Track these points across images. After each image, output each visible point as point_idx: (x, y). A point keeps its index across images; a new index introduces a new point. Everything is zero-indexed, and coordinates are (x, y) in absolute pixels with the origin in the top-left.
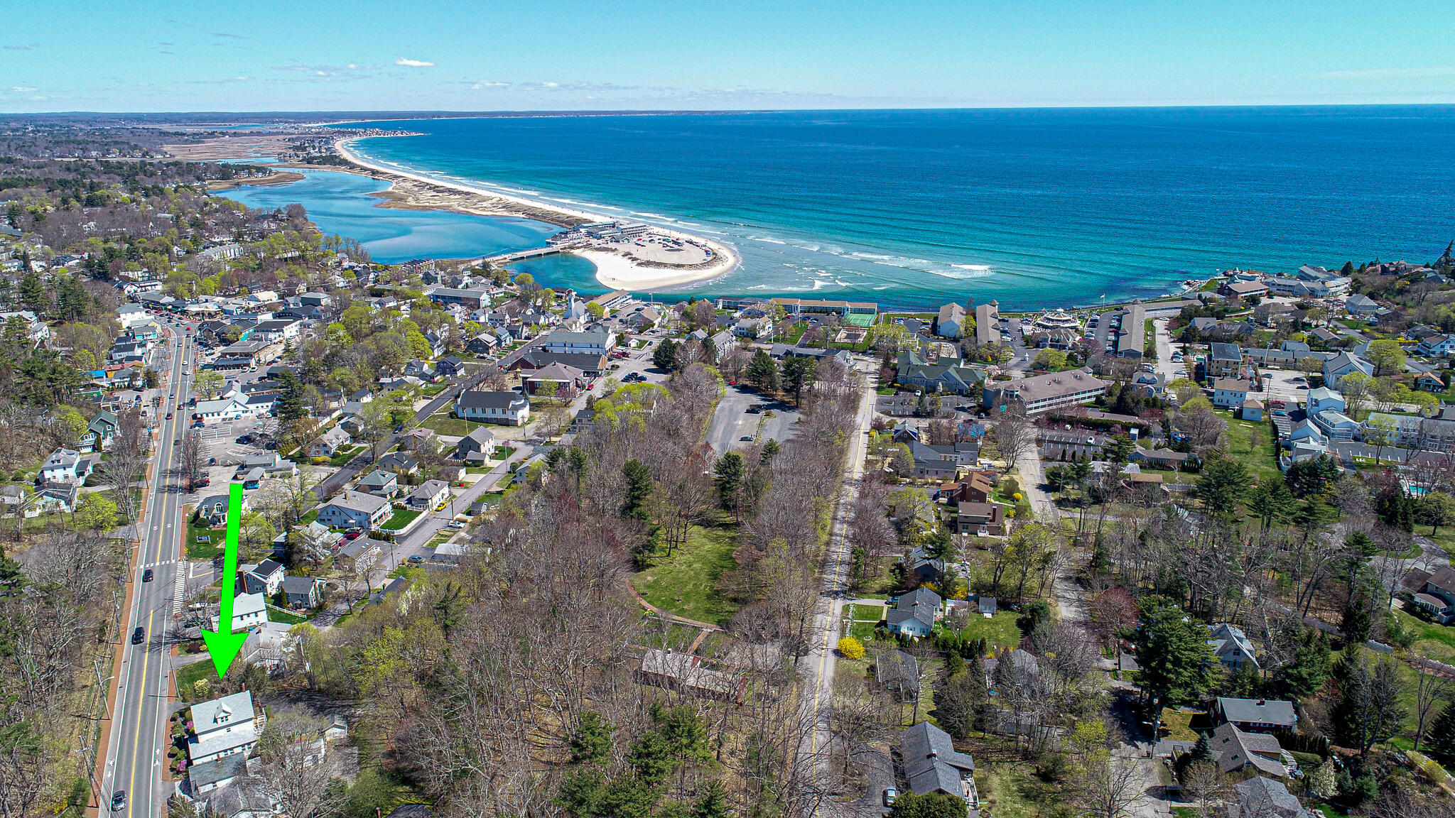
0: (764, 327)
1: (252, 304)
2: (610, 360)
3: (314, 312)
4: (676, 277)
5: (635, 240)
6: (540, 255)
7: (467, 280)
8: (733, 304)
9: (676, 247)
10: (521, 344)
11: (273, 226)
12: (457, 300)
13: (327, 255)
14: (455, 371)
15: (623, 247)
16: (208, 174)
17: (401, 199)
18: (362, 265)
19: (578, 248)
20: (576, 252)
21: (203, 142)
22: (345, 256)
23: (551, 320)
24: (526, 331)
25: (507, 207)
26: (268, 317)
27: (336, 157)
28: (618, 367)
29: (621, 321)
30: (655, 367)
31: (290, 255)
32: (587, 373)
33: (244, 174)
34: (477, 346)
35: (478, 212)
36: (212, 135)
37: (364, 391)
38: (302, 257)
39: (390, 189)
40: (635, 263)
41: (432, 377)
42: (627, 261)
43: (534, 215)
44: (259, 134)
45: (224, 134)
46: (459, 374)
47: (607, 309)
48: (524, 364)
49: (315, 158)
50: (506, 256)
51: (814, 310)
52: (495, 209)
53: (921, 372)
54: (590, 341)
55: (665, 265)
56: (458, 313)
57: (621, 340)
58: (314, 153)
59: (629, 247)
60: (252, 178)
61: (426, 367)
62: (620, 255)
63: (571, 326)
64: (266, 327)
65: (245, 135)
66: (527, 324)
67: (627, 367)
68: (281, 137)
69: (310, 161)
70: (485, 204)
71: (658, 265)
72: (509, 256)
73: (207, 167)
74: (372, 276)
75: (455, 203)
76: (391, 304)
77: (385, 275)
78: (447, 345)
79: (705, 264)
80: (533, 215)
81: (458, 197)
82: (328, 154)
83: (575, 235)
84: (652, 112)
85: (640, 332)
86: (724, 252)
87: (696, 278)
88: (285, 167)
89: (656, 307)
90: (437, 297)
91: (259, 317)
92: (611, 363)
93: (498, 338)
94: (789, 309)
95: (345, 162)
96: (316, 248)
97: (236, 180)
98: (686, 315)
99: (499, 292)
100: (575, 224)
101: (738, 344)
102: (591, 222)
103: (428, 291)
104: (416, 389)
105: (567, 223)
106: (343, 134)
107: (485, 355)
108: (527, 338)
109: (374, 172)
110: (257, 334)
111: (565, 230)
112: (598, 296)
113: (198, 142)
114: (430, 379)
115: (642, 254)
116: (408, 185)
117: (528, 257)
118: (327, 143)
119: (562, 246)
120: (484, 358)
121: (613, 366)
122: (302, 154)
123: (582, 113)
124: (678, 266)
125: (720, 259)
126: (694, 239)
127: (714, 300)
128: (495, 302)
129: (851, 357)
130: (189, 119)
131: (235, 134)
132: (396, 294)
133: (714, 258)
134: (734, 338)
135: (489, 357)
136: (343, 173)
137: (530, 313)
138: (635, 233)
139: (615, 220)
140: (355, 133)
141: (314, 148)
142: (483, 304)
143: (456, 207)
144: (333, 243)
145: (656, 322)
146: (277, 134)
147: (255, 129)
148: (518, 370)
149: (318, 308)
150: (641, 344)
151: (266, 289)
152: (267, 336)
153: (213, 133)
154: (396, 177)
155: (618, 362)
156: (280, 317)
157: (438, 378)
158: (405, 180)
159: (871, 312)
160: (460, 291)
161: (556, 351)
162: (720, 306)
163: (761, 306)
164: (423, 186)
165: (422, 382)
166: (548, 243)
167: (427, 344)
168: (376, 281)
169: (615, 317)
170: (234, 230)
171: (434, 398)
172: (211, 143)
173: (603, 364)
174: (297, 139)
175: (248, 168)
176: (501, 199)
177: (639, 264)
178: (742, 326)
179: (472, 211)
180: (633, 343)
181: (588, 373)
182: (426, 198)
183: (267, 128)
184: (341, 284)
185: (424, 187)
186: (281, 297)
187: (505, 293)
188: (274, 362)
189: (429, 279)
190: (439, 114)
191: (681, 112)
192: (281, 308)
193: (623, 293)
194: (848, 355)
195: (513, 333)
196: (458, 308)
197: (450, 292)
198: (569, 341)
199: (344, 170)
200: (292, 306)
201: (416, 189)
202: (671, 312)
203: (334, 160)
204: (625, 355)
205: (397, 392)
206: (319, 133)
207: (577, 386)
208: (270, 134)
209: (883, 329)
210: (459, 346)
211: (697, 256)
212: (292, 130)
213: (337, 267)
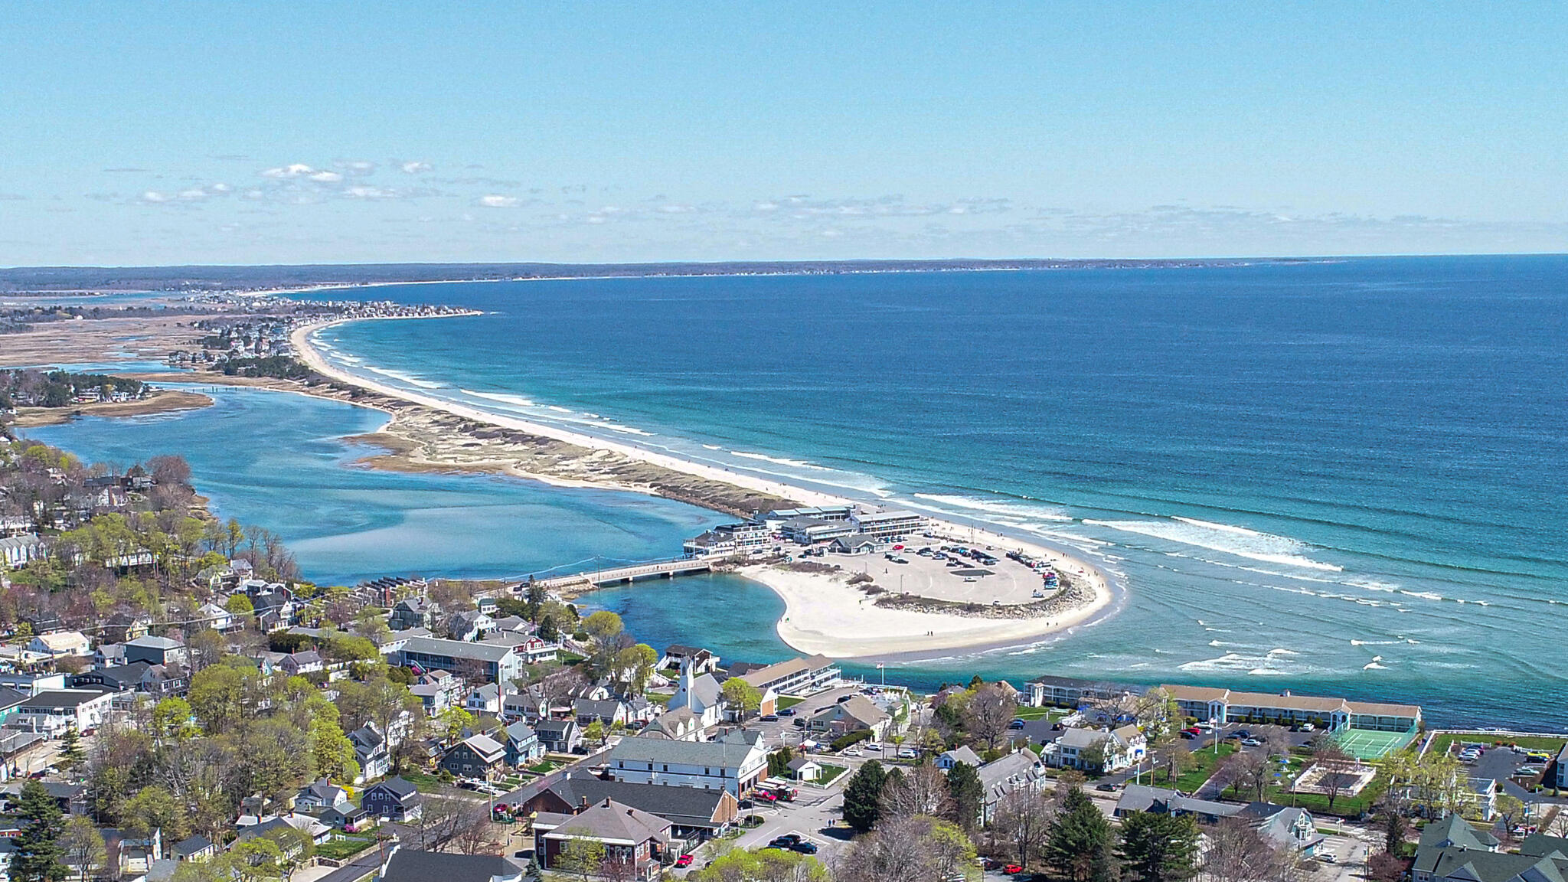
0: (1124, 748)
1: (33, 658)
2: (745, 805)
3: (146, 677)
4: (960, 634)
5: (888, 548)
6: (665, 576)
7: (483, 622)
8: (1066, 696)
9: (978, 565)
10: (559, 762)
11: (119, 501)
12: (447, 663)
13: (208, 565)
14: (400, 810)
15: (851, 565)
16: (21, 395)
17: (399, 451)
18: (273, 586)
19: (754, 563)
20: (746, 571)
21: (30, 329)
22: (246, 566)
23: (641, 716)
24: (576, 736)
25: (622, 471)
26: (55, 683)
27: (286, 360)
28: (759, 821)
29: (798, 723)
30: (845, 825)
31: (133, 561)
32: (682, 830)
33: (92, 396)
34: (462, 761)
35: (554, 481)
36: (50, 314)
37: (200, 835)
38: (161, 567)
39: (382, 430)
40: (874, 598)
41: (349, 820)
42: (856, 594)
43: (675, 489)
44: (144, 312)
45: (73, 312)
46: (408, 818)
47: (770, 695)
48: (550, 802)
49: (244, 362)
50: (588, 577)
51: (1261, 717)
52: (594, 476)
53: (1469, 867)
54: (705, 761)
55: (940, 605)
56: (445, 689)
57: (781, 763)
58: (244, 352)
59: (873, 564)
60: (108, 404)
61: (341, 796)
62: (843, 581)
63: (674, 728)
64: (47, 703)
65: (116, 314)
66: (584, 721)
67: (778, 821)
68: (186, 319)
69: (229, 368)
70: (574, 464)
71: (925, 604)
72: (594, 578)
73: (22, 377)
74: (287, 607)
75: (511, 460)
76: (311, 668)
77: (316, 607)
78: (397, 753)
79: (1033, 608)
80: (672, 488)
81: (520, 447)
82: (274, 352)
83: (751, 533)
84: (1012, 263)
85: (835, 749)
86: (1091, 580)
87: (1007, 636)
88: (179, 380)
89: (889, 695)
90: (411, 655)
91: (35, 683)
92: (747, 812)
93: (511, 747)
94: (1198, 711)
95: (302, 372)
96: (188, 547)
97: (75, 408)
98: (942, 714)
99: (545, 652)
100: (757, 510)
101: (1052, 785)
102: (796, 505)
103: (395, 644)
104: (306, 840)
105: (744, 507)
106: (313, 312)
107: (476, 781)
108: (577, 750)
109: (357, 393)
110: (23, 716)
111: (728, 522)
112: (758, 667)
113: (20, 329)
114: (343, 823)
115: (890, 579)
116: (422, 421)
117: (636, 580)
118: (275, 331)
119: (717, 557)
120: (472, 787)
121: (749, 819)
122: (219, 355)
123: (849, 265)
124: (971, 608)
125: (1077, 596)
126: (1030, 551)
127: (1025, 688)
128: (533, 673)
129: (1310, 826)
130: (15, 281)
131: (96, 313)
132: (324, 647)
133: (1063, 590)
134: (1042, 770)
135: (483, 786)
136: (293, 392)
137: (596, 698)
138: (890, 533)
139: (849, 503)
140: (339, 311)
141: (247, 341)
142: (504, 676)
143: (513, 471)
144: (224, 540)
145: (877, 729)
146: (181, 311)
147: (143, 302)
148: (534, 815)
149: (156, 669)
150: (828, 774)
151: (71, 627)
152: (41, 721)
153: (53, 310)
154: (400, 403)
155: (759, 811)
156: (78, 685)
157: (362, 824)
158: (418, 409)
159: (1402, 726)
160: (465, 646)
161: (630, 778)
162: (1038, 701)
163: (1129, 703)
164: (451, 423)
165: (323, 828)
166: (688, 550)
167: (350, 750)
168: (296, 620)
169: (787, 713)
170: (38, 507)
171: (343, 863)
172: (44, 331)
173: (725, 812)
174: (215, 324)
175: (100, 382)
176: (611, 454)
177: (881, 603)
178: (1069, 744)
179: (543, 478)
180: (809, 771)
181: (686, 830)
182: (454, 450)
183: (164, 300)
184: (221, 624)
185: (452, 425)
186: (94, 646)
187: (560, 653)
188: (42, 774)
189: (405, 619)
190: (528, 270)
191: (1081, 263)
192: (88, 669)
193: (821, 663)
194: (1301, 818)
195: (547, 737)
196: (447, 680)
197: (444, 647)
198: (660, 758)
199: (296, 389)
200: (109, 664)
201: (436, 430)
202: (921, 709)
203: (284, 368)
204: (782, 795)
205: (266, 844)
206: (266, 310)
207: (655, 854)
208: (165, 312)
209: (1420, 767)
210: (423, 759)
211: (1022, 586)
212: (213, 305)
213: (227, 589)
